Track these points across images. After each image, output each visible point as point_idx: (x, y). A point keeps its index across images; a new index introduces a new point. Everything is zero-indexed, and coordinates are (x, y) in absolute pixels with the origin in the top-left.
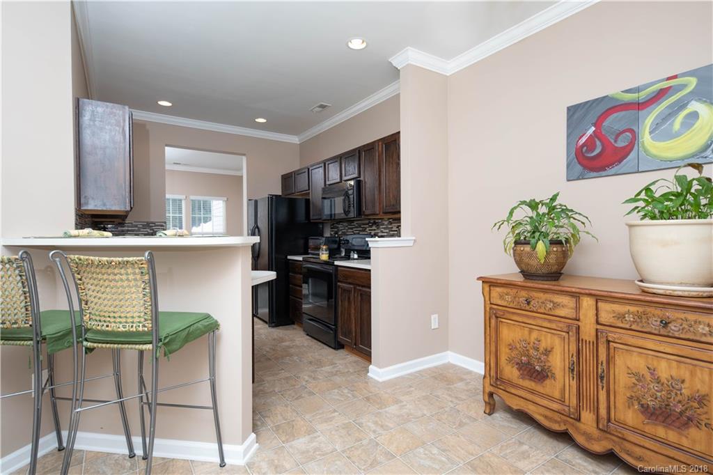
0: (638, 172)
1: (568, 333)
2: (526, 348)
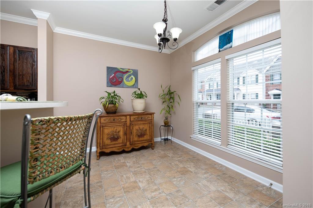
0: (123, 87)
1: (124, 125)
2: (113, 133)
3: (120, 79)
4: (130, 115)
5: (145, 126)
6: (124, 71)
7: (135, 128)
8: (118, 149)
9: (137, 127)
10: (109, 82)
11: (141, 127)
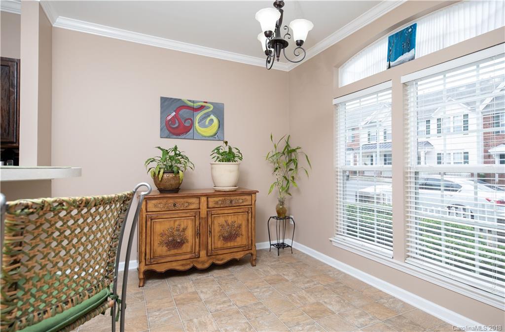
0: (193, 139)
1: (195, 216)
2: (171, 232)
3: (187, 122)
4: (208, 196)
5: (238, 218)
6: (196, 105)
7: (219, 223)
8: (182, 265)
9: (221, 220)
10: (165, 127)
11: (230, 219)
